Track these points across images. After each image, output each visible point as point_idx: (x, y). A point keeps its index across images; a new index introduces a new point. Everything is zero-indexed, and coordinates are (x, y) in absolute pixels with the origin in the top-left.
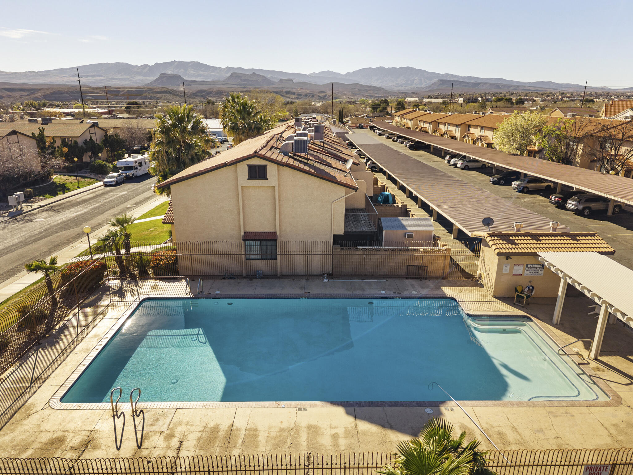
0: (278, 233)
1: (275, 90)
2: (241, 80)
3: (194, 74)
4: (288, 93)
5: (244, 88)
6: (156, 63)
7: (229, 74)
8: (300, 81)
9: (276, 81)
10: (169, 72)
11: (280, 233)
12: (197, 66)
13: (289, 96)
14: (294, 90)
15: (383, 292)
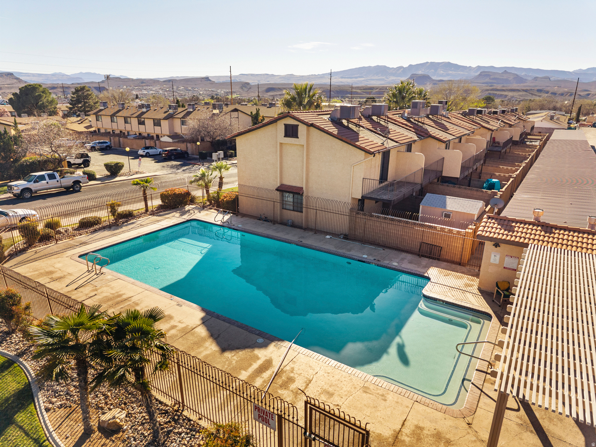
0: (304, 189)
1: (525, 89)
2: (490, 78)
3: (443, 73)
4: (540, 91)
5: (491, 86)
6: (410, 65)
7: (479, 73)
8: (559, 79)
9: (530, 79)
10: (420, 72)
11: (306, 188)
12: (448, 66)
13: (540, 94)
14: (548, 89)
15: (365, 256)
